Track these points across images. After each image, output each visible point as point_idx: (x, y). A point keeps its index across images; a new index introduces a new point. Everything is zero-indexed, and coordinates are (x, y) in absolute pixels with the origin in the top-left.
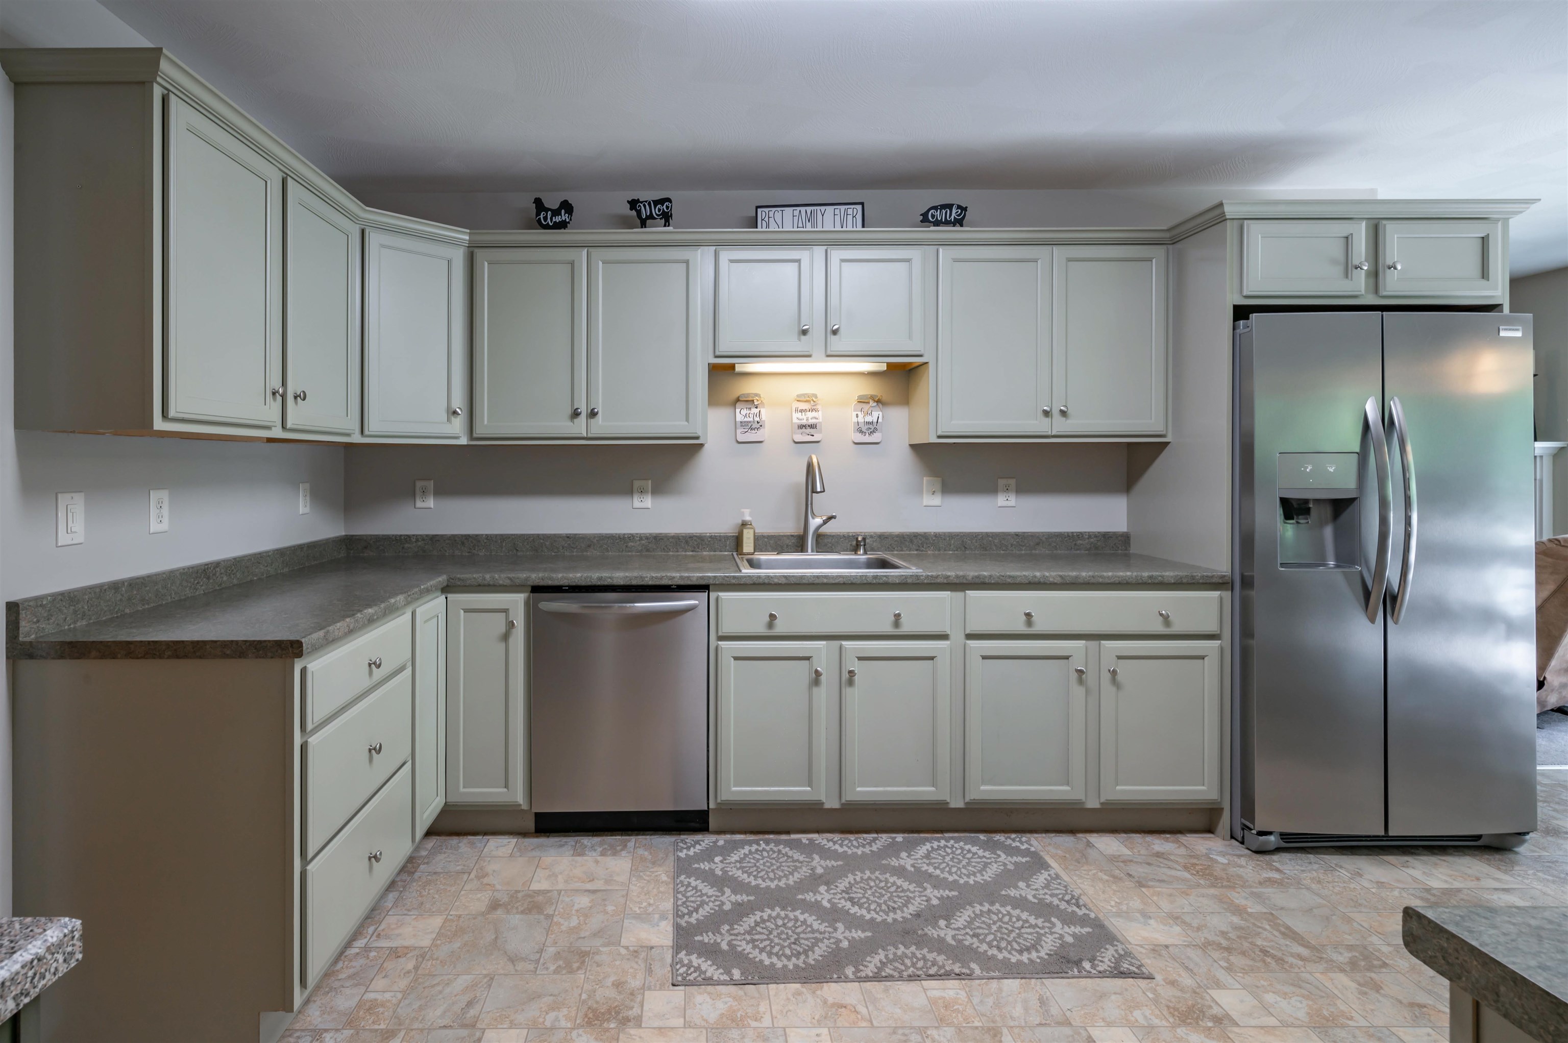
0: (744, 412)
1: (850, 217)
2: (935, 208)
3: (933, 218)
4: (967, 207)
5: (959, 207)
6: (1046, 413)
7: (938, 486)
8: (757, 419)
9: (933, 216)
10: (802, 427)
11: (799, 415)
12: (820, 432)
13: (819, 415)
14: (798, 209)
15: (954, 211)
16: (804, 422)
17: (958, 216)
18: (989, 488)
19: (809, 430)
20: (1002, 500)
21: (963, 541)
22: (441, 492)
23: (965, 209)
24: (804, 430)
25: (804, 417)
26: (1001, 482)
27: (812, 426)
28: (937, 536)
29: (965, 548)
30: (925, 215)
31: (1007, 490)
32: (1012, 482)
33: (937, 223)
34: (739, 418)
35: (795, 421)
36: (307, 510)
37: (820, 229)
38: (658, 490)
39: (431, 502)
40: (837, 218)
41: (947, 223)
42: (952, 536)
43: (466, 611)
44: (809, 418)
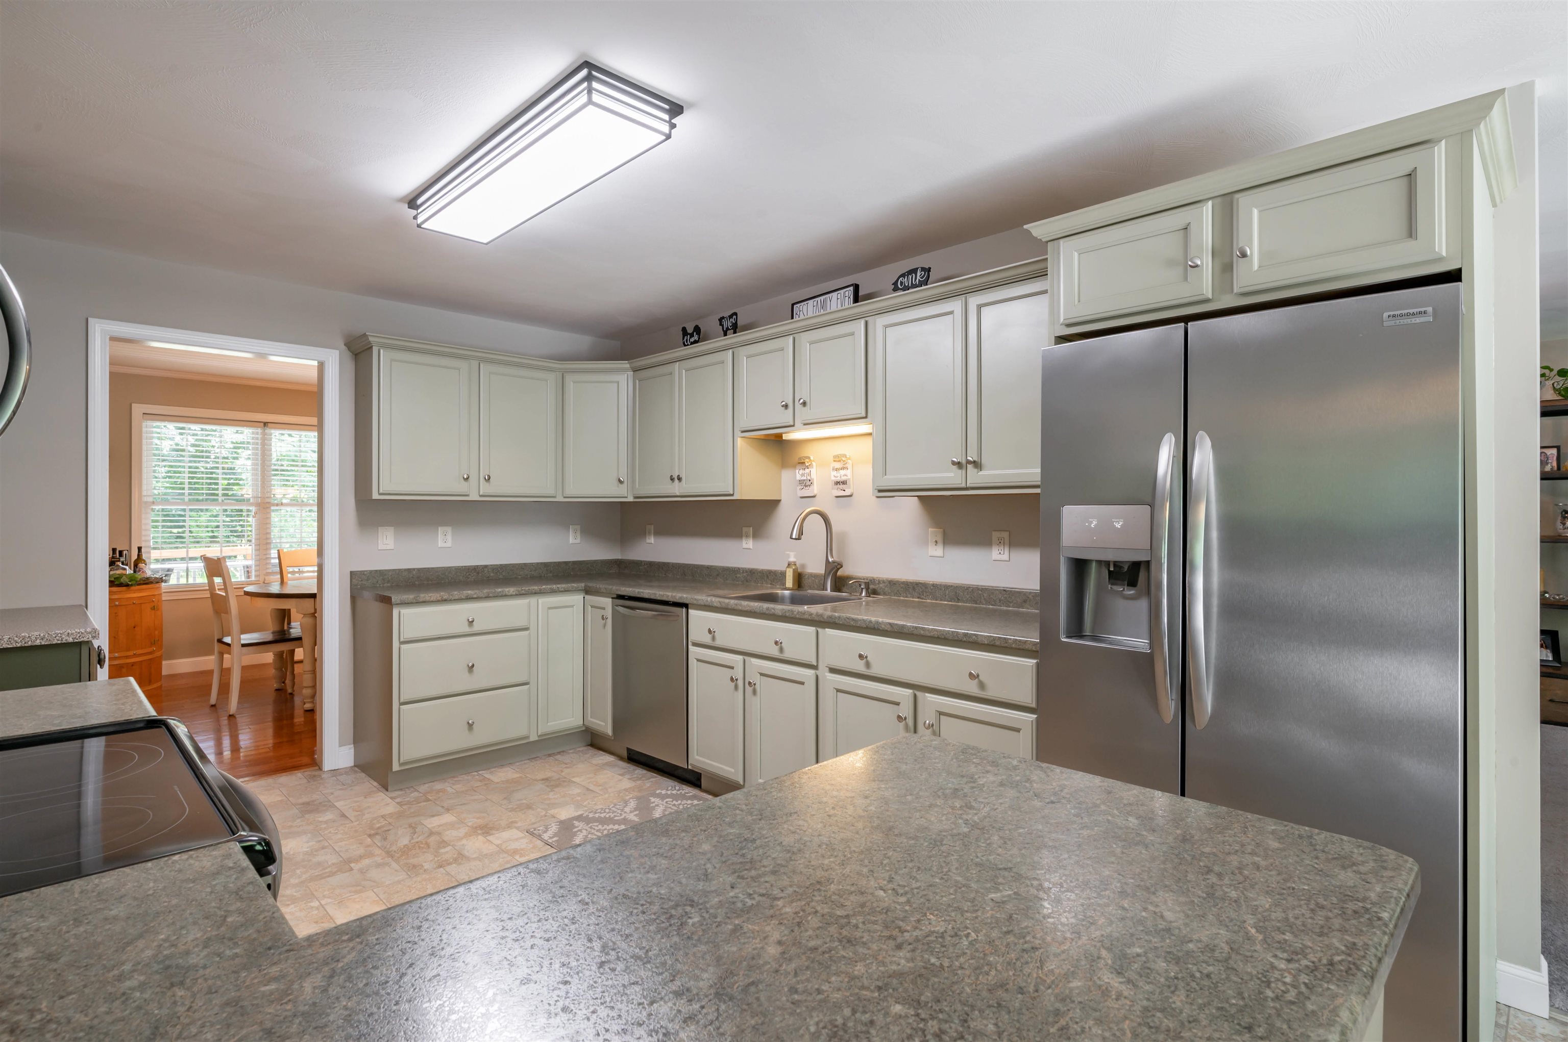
0: (801, 472)
1: (847, 298)
2: (903, 275)
3: (901, 286)
4: (930, 268)
5: (923, 269)
6: (959, 465)
7: (940, 538)
8: (809, 478)
9: (901, 283)
10: (837, 483)
11: (835, 473)
12: (849, 488)
13: (848, 472)
14: (816, 299)
15: (919, 274)
16: (838, 479)
17: (922, 278)
18: (982, 540)
19: (842, 486)
20: (998, 554)
21: (956, 593)
22: (659, 533)
23: (929, 270)
24: (838, 486)
25: (839, 475)
26: (995, 535)
27: (844, 483)
28: (935, 586)
29: (958, 599)
30: (895, 284)
31: (1000, 542)
32: (1005, 535)
33: (906, 288)
34: (798, 477)
35: (833, 478)
36: (578, 541)
37: (829, 311)
38: (757, 534)
39: (651, 540)
40: (839, 300)
41: (914, 286)
42: (947, 587)
43: (592, 607)
44: (841, 475)
